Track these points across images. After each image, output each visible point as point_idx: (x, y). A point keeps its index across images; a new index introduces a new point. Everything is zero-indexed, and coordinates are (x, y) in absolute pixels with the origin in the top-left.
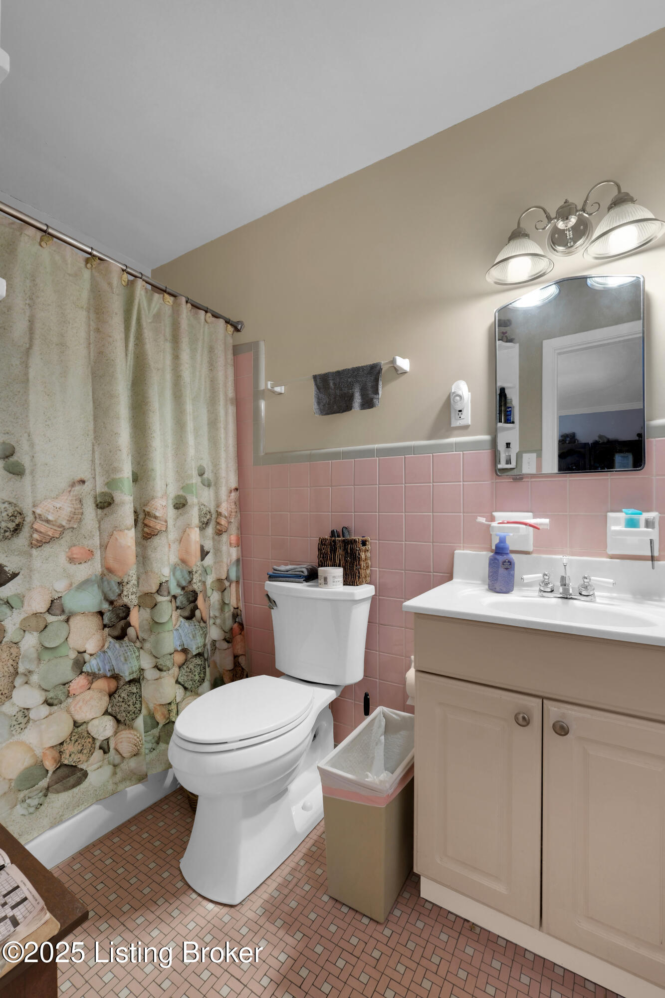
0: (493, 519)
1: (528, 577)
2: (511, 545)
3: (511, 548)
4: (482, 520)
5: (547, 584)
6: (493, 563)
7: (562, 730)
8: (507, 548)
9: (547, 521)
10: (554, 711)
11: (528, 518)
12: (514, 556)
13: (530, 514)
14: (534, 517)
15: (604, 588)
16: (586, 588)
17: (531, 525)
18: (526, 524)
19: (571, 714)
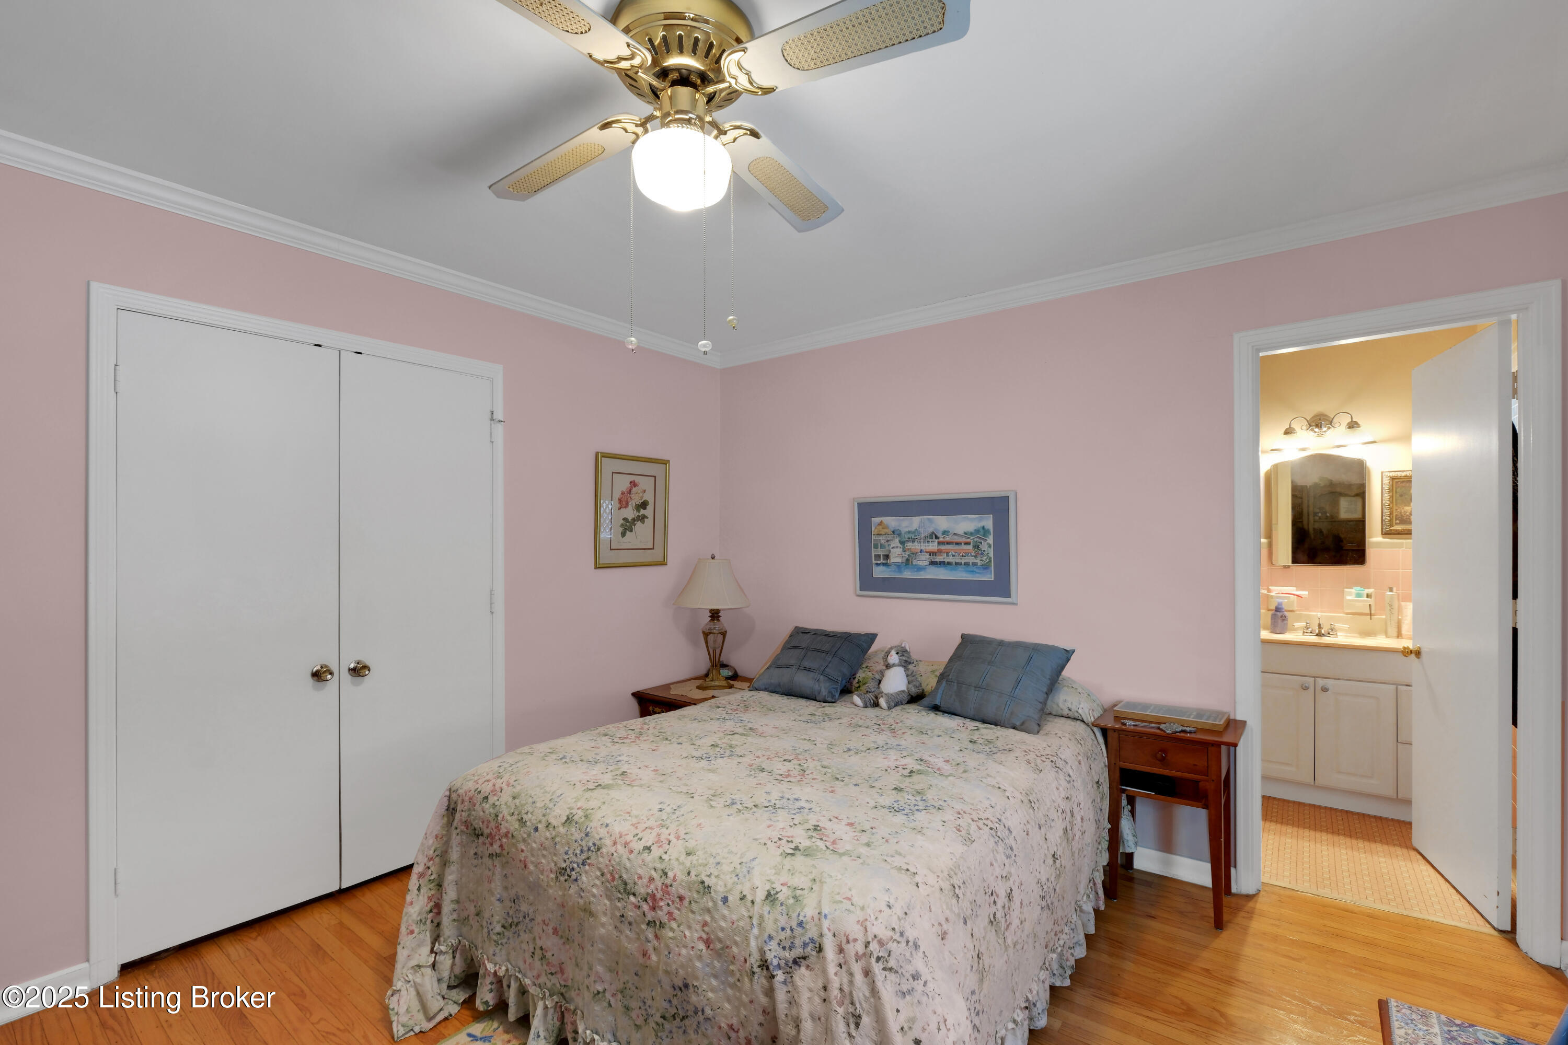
0: (1269, 591)
1: (1297, 625)
2: (1285, 607)
3: (1286, 608)
4: (1265, 592)
5: (1308, 628)
6: (1274, 617)
7: (1325, 690)
8: (1283, 609)
9: (1306, 593)
10: (1321, 682)
11: (1292, 590)
12: (1286, 613)
13: (1295, 588)
14: (1297, 590)
15: (1342, 630)
16: (1332, 630)
17: (1297, 595)
18: (1294, 595)
19: (1329, 683)
